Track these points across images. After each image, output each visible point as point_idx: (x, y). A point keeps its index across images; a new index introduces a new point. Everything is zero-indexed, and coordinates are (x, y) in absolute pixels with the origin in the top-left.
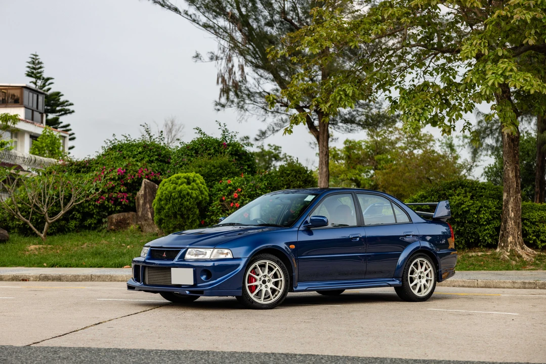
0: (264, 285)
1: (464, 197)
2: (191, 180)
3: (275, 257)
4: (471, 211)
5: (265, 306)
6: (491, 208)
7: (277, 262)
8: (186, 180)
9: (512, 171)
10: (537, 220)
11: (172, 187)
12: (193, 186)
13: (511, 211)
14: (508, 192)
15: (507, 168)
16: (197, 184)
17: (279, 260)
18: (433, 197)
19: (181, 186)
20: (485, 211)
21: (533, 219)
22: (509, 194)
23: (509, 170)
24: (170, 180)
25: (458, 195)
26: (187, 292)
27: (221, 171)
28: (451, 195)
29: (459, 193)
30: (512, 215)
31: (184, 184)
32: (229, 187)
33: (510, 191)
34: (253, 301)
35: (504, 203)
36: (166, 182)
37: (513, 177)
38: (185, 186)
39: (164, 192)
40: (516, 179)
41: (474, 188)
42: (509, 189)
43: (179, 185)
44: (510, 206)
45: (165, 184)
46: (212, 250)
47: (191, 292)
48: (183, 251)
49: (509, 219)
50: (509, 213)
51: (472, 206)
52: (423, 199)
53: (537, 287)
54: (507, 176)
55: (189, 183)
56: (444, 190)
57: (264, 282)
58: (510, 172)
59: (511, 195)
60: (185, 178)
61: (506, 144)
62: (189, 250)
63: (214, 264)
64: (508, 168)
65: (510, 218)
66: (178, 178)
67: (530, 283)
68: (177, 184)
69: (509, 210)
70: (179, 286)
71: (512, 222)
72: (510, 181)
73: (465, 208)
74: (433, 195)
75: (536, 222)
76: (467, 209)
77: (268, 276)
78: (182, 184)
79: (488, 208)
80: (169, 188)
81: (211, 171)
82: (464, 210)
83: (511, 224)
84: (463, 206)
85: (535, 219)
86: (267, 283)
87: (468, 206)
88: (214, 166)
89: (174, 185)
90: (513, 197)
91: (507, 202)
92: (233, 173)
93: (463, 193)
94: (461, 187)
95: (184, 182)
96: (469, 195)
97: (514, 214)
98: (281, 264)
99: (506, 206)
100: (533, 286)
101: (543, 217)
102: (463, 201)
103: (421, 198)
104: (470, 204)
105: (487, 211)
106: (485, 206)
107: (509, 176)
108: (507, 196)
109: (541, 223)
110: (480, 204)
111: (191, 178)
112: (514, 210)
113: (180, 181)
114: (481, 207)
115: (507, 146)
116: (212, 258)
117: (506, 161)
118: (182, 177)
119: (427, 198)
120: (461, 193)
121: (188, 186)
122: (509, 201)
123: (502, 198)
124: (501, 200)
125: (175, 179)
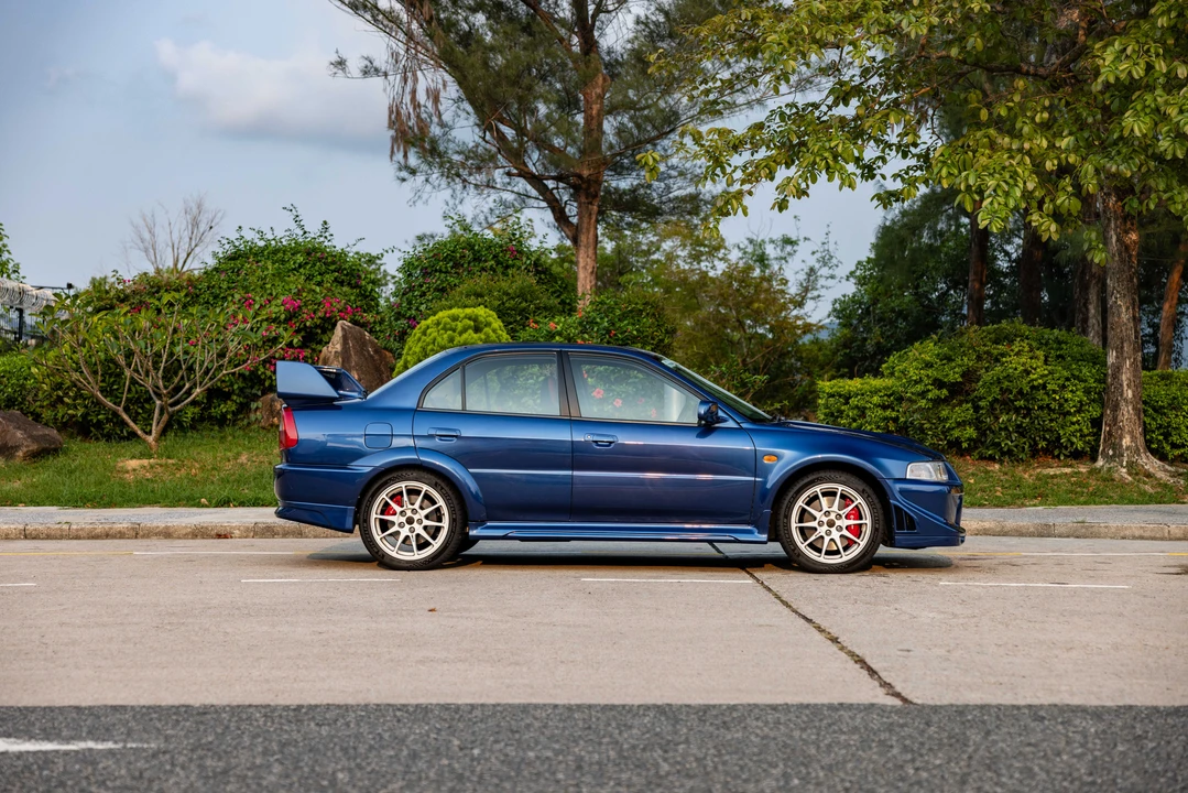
1: (1031, 358)
2: (482, 323)
4: (1049, 387)
6: (1086, 381)
8: (472, 323)
9: (1128, 308)
10: (1165, 404)
11: (445, 336)
12: (488, 336)
13: (1125, 388)
14: (1120, 350)
15: (1116, 302)
16: (494, 331)
18: (965, 359)
19: (465, 336)
20: (1075, 385)
22: (1122, 354)
23: (1120, 306)
24: (438, 324)
25: (1018, 354)
27: (524, 304)
28: (1003, 355)
29: (1019, 351)
30: (1129, 394)
31: (470, 331)
32: (557, 338)
33: (1122, 347)
35: (1110, 371)
36: (428, 327)
37: (1128, 320)
38: (470, 336)
39: (430, 347)
40: (1135, 325)
41: (1043, 341)
42: (1122, 343)
43: (461, 334)
44: (1124, 377)
45: (429, 331)
49: (1123, 403)
50: (1122, 391)
51: (1050, 377)
52: (945, 361)
54: (1117, 319)
55: (477, 330)
58: (1123, 310)
59: (1125, 355)
60: (470, 319)
61: (1114, 255)
64: (1119, 302)
65: (1126, 400)
66: (455, 318)
68: (454, 331)
69: (1121, 385)
71: (1130, 408)
72: (1123, 328)
73: (1036, 380)
74: (965, 355)
75: (1163, 407)
76: (1041, 381)
78: (465, 330)
80: (439, 339)
81: (503, 303)
82: (1035, 383)
83: (1127, 413)
84: (1032, 377)
87: (1042, 376)
88: (508, 294)
89: (449, 332)
90: (1129, 359)
91: (1118, 369)
92: (545, 308)
93: (1028, 352)
94: (1019, 339)
95: (469, 327)
96: (1040, 353)
97: (1133, 392)
99: (1116, 376)
101: (1174, 398)
102: (1031, 366)
103: (941, 360)
104: (1046, 372)
105: (1079, 387)
106: (1075, 377)
107: (1120, 318)
108: (1117, 357)
109: (1171, 409)
110: (1066, 374)
111: (481, 319)
112: (1132, 384)
113: (460, 326)
114: (1068, 379)
115: (1117, 259)
117: (1115, 288)
118: (462, 316)
119: (954, 360)
120: (1022, 350)
121: (478, 335)
122: (1122, 367)
123: (1106, 362)
124: (1104, 364)
125: (449, 320)
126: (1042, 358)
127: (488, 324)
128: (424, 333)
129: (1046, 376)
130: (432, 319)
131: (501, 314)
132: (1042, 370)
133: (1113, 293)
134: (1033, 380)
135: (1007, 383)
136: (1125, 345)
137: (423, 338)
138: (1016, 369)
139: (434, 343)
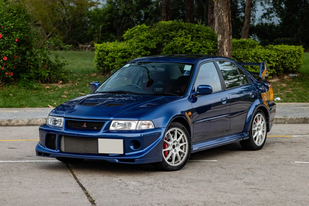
0: (174, 150)
1: (186, 38)
3: (181, 124)
4: (193, 51)
5: (176, 168)
6: (209, 48)
7: (183, 129)
10: (242, 57)
13: (225, 51)
14: (223, 35)
15: (221, 14)
17: (184, 126)
18: (158, 38)
20: (204, 50)
21: (239, 56)
22: (224, 36)
23: (223, 16)
25: (180, 36)
26: (117, 161)
28: (174, 37)
29: (181, 35)
33: (224, 34)
34: (168, 165)
35: (219, 44)
37: (226, 22)
40: (229, 24)
41: (191, 30)
42: (224, 32)
44: (224, 47)
46: (137, 122)
47: (119, 160)
48: (107, 122)
50: (224, 52)
51: (194, 46)
52: (149, 39)
53: (287, 122)
54: (222, 21)
56: (166, 32)
57: (174, 147)
58: (225, 17)
59: (225, 37)
62: (113, 122)
63: (141, 135)
64: (223, 14)
67: (280, 119)
69: (223, 50)
70: (107, 155)
72: (225, 25)
73: (188, 48)
74: (158, 36)
75: (241, 59)
76: (189, 48)
77: (177, 142)
79: (207, 48)
82: (187, 49)
84: (186, 46)
85: (241, 56)
86: (176, 148)
87: (190, 46)
90: (227, 39)
91: (222, 43)
93: (184, 35)
94: (181, 29)
96: (189, 36)
97: (228, 53)
98: (185, 130)
99: (221, 46)
100: (283, 121)
101: (246, 54)
102: (185, 42)
103: (148, 38)
104: (192, 45)
105: (206, 51)
106: (204, 47)
107: (223, 21)
108: (222, 38)
109: (244, 59)
110: (200, 45)
112: (228, 49)
114: (201, 47)
116: (137, 129)
117: (221, 8)
119: (153, 39)
120: (182, 35)
122: (224, 42)
123: (217, 40)
124: (216, 41)
126: (190, 38)
129: (192, 46)
132: (191, 44)
133: (220, 10)
134: (186, 48)
135: (175, 49)
136: (225, 33)
138: (179, 43)
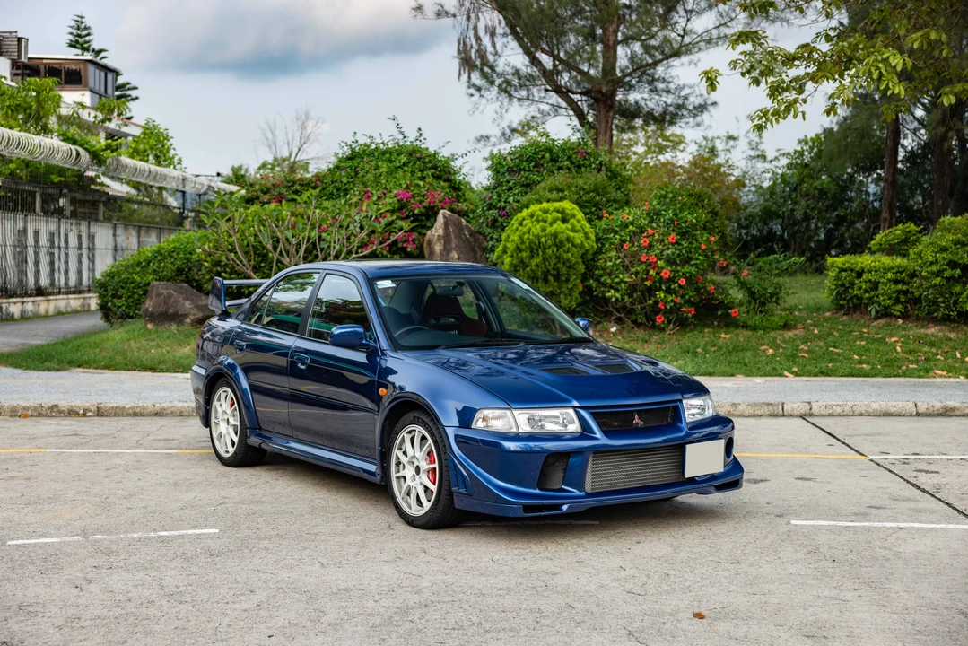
2: (568, 214)
8: (560, 215)
11: (538, 227)
12: (573, 226)
16: (578, 221)
19: (555, 226)
24: (532, 216)
27: (598, 198)
31: (559, 222)
32: (631, 227)
36: (524, 219)
38: (559, 226)
39: (526, 236)
43: (551, 224)
45: (525, 222)
55: (564, 221)
60: (558, 211)
66: (546, 211)
68: (545, 222)
78: (554, 222)
80: (533, 230)
81: (581, 197)
88: (584, 189)
89: (541, 223)
92: (615, 201)
95: (558, 219)
111: (567, 211)
113: (550, 218)
118: (552, 209)
121: (566, 225)
125: (540, 213)
127: (573, 216)
128: (521, 224)
130: (525, 212)
131: (581, 206)
137: (520, 228)
139: (529, 232)
